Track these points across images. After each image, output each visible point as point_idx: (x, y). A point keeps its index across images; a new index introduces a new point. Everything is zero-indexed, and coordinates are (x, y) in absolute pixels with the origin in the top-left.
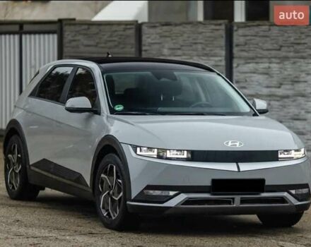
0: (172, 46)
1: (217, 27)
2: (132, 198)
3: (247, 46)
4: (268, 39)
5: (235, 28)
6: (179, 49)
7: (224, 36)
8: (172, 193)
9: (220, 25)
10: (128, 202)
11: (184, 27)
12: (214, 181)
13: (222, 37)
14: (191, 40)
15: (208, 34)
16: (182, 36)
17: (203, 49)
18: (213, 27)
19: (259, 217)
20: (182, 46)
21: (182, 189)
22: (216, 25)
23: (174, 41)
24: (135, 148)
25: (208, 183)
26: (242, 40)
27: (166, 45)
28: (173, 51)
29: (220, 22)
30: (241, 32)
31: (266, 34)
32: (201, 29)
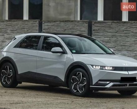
0: (12, 29)
1: (34, 22)
2: (93, 84)
3: (49, 30)
4: (59, 27)
5: (43, 23)
6: (16, 30)
7: (38, 25)
8: (108, 82)
9: (36, 21)
10: (90, 86)
11: (18, 22)
12: (122, 78)
13: (37, 26)
14: (21, 27)
15: (30, 25)
16: (17, 25)
17: (28, 30)
18: (32, 22)
19: (118, 91)
20: (17, 29)
21: (111, 81)
22: (34, 21)
23: (13, 27)
24: (92, 66)
25: (120, 79)
26: (46, 27)
27: (9, 29)
28: (13, 31)
29: (36, 20)
30: (46, 24)
31: (58, 25)
32: (26, 23)
